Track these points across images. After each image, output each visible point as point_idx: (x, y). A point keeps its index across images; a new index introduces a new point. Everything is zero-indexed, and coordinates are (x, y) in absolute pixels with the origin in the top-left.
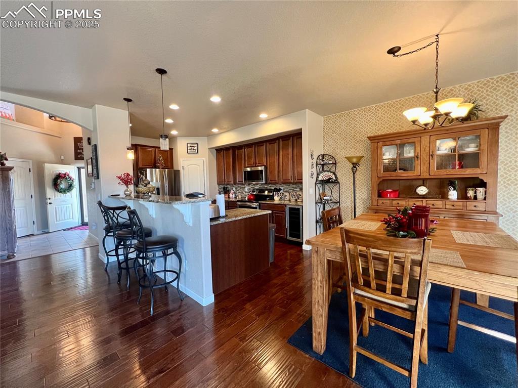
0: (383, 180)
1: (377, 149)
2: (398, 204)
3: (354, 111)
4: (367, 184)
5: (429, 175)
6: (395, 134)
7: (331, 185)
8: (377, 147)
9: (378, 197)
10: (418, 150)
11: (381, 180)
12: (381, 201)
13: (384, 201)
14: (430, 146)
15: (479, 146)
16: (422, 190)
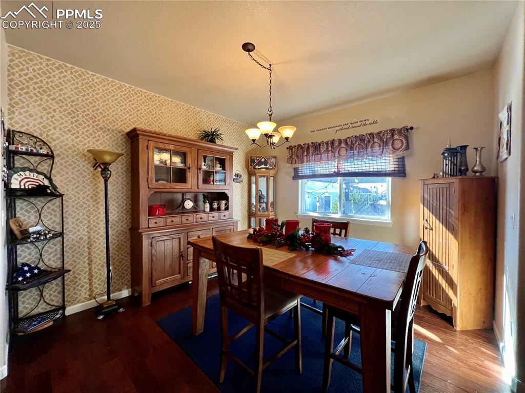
0: (155, 192)
1: (147, 149)
2: (172, 221)
3: (94, 75)
4: (118, 198)
5: (198, 188)
6: (152, 133)
7: (39, 202)
8: (147, 146)
9: (149, 216)
10: (189, 161)
11: (153, 192)
12: (153, 221)
13: (157, 220)
14: (198, 159)
15: (223, 167)
16: (189, 204)
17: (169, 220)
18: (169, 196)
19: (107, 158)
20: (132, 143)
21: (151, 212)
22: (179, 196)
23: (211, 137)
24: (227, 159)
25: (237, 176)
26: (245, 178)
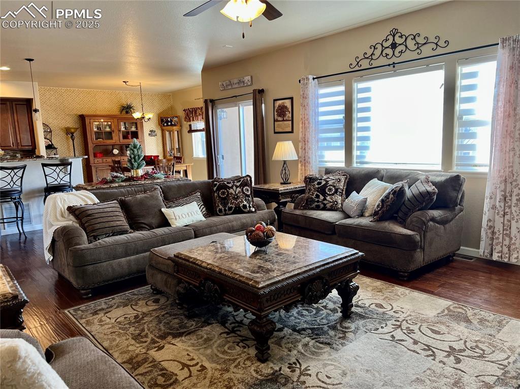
0: (96, 145)
1: (90, 123)
2: (106, 161)
5: (120, 142)
6: (91, 115)
10: (113, 127)
11: (94, 145)
12: (96, 160)
13: (98, 160)
14: (119, 125)
15: (137, 128)
16: (116, 152)
17: (104, 160)
18: (105, 147)
19: (73, 130)
20: (82, 120)
21: (95, 156)
22: (111, 147)
23: (127, 109)
24: (138, 123)
25: (151, 131)
26: (159, 133)
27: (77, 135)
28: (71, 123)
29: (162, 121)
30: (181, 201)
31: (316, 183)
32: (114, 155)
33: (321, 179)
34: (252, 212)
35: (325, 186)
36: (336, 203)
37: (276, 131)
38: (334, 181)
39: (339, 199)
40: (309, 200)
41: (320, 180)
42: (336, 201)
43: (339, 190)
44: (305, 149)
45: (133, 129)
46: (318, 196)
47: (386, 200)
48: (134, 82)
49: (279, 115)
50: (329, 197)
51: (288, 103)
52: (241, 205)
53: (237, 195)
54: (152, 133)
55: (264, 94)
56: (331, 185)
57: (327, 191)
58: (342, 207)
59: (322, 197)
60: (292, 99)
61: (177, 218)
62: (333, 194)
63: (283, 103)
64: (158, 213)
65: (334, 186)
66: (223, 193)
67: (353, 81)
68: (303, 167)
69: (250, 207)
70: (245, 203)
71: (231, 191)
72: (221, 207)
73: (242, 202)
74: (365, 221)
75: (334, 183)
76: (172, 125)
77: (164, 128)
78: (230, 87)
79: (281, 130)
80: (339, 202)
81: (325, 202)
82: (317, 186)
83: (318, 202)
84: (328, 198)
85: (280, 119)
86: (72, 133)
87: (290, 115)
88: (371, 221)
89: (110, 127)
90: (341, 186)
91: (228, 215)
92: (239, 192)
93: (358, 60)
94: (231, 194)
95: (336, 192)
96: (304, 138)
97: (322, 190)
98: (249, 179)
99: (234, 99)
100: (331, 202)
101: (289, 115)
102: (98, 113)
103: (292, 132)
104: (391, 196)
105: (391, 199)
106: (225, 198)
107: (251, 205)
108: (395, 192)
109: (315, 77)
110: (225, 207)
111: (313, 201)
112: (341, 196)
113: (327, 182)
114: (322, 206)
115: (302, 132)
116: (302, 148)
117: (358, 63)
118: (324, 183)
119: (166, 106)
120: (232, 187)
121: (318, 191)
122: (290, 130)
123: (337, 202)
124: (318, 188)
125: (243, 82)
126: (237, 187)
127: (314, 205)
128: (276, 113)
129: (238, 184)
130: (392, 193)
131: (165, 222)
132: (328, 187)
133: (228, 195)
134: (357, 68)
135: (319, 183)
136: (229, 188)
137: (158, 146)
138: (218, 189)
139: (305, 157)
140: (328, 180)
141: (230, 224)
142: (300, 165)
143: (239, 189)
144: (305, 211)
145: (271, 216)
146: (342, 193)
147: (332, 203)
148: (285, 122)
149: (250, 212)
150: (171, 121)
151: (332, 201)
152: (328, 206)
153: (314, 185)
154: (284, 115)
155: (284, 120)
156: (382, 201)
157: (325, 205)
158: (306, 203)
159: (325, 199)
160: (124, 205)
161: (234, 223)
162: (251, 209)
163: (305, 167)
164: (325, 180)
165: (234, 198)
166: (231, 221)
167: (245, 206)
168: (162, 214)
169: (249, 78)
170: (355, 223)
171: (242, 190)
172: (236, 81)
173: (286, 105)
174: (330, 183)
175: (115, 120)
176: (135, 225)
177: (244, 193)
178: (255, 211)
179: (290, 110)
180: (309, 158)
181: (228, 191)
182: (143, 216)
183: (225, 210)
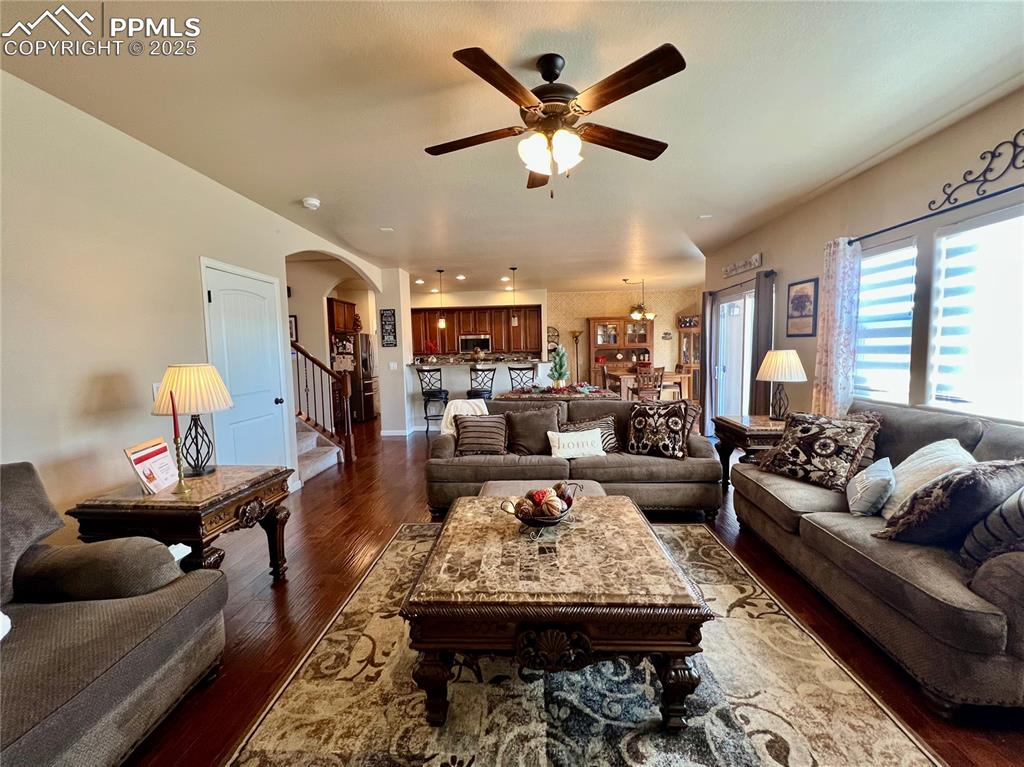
5: (625, 346)
8: (595, 326)
9: (596, 362)
10: (618, 330)
11: (597, 349)
14: (625, 328)
15: (645, 330)
16: (620, 356)
18: (609, 351)
19: (577, 334)
20: (588, 323)
22: (616, 352)
24: (647, 325)
25: (666, 334)
26: (675, 336)
27: (582, 339)
28: (578, 327)
29: (680, 321)
30: (583, 425)
31: (800, 428)
32: (618, 360)
33: (812, 423)
34: (676, 458)
35: (816, 437)
36: (831, 474)
37: (790, 333)
38: (839, 430)
39: (842, 467)
40: (778, 457)
41: (809, 423)
42: (832, 471)
43: (846, 450)
44: (826, 365)
45: (642, 332)
46: (795, 454)
47: (922, 498)
48: (635, 279)
49: (796, 309)
50: (818, 459)
51: (809, 289)
52: (661, 444)
53: (656, 427)
54: (666, 336)
55: (776, 278)
56: (829, 438)
57: (816, 447)
58: (844, 486)
59: (803, 457)
60: (816, 281)
61: (561, 446)
62: (828, 456)
63: (801, 289)
64: (543, 436)
65: (836, 441)
66: (640, 423)
67: (935, 235)
68: (822, 396)
69: (674, 449)
70: (667, 442)
71: (651, 420)
72: (633, 441)
73: (663, 439)
74: (860, 531)
75: (837, 434)
76: (690, 326)
77: (681, 330)
78: (734, 273)
79: (797, 332)
80: (843, 473)
81: (808, 467)
82: (799, 435)
83: (794, 463)
84: (816, 461)
85: (796, 314)
86: (577, 337)
87: (812, 307)
88: (874, 536)
89: (615, 329)
90: (853, 441)
91: (641, 454)
92: (661, 425)
93: (949, 191)
94: (650, 425)
95: (839, 451)
96: (826, 345)
97: (807, 445)
98: (683, 406)
99: (737, 290)
100: (820, 470)
101: (810, 307)
102: (607, 315)
103: (814, 334)
104: (937, 492)
105: (936, 499)
106: (640, 431)
107: (677, 447)
108: (950, 482)
109: (853, 239)
110: (638, 442)
111: (784, 460)
112: (852, 461)
113: (822, 430)
114: (801, 473)
115: (823, 334)
116: (820, 363)
117: (949, 196)
118: (815, 430)
119: (688, 303)
120: (652, 416)
121: (798, 444)
122: (810, 332)
123: (834, 472)
124: (800, 438)
125: (750, 263)
126: (660, 416)
127: (785, 469)
128: (790, 305)
129: (663, 412)
130: (940, 484)
131: (547, 450)
132: (822, 441)
133: (645, 427)
134: (947, 206)
135: (805, 430)
136: (650, 416)
137: (672, 351)
138: (636, 416)
139: (825, 378)
140: (826, 426)
141: (627, 469)
142: (815, 390)
143: (662, 420)
144: (763, 476)
145: (709, 470)
146: (854, 457)
147: (822, 473)
148: (804, 319)
149: (673, 457)
150: (690, 321)
151: (823, 468)
152: (814, 476)
153: (794, 432)
154: (803, 308)
155: (802, 316)
156: (915, 498)
157: (807, 472)
158: (772, 462)
159: (808, 462)
160: (509, 421)
161: (636, 470)
162: (676, 452)
163: (825, 395)
164: (819, 426)
165: (652, 432)
166: (631, 465)
167: (666, 447)
168: (547, 439)
169: (756, 256)
170: (836, 529)
171: (667, 421)
172: (742, 263)
173: (806, 291)
174: (829, 433)
175: (622, 322)
176: (512, 447)
177: (668, 426)
178: (683, 456)
179: (812, 299)
180: (831, 380)
181: (646, 421)
182: (524, 437)
183: (638, 447)
